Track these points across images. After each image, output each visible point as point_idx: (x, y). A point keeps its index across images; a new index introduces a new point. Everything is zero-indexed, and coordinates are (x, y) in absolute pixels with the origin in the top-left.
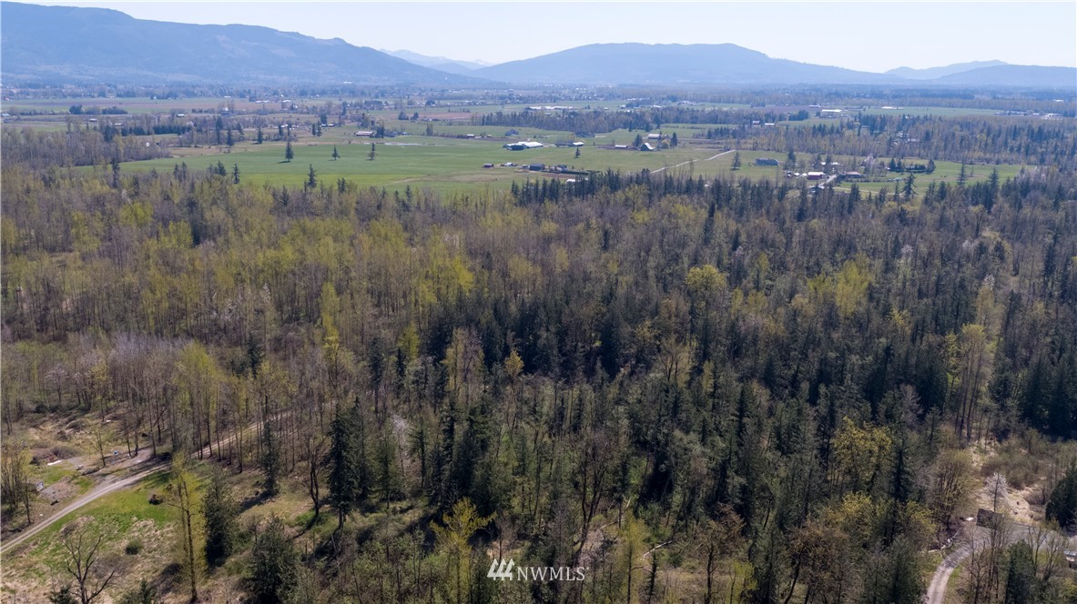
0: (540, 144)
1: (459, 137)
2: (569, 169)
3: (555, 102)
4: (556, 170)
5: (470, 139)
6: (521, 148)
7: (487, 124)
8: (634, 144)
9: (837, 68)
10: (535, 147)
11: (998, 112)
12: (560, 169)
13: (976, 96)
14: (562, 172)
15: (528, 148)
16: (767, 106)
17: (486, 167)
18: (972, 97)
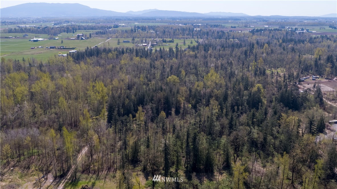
0: (43, 39)
1: (6, 38)
2: (64, 47)
3: (25, 24)
4: (60, 48)
5: (11, 38)
6: (37, 41)
7: (11, 32)
8: (77, 38)
9: (112, 11)
10: (41, 40)
11: (167, 24)
12: (62, 48)
13: (157, 20)
14: (63, 49)
15: (39, 40)
16: (100, 23)
17: (32, 48)
18: (156, 20)
